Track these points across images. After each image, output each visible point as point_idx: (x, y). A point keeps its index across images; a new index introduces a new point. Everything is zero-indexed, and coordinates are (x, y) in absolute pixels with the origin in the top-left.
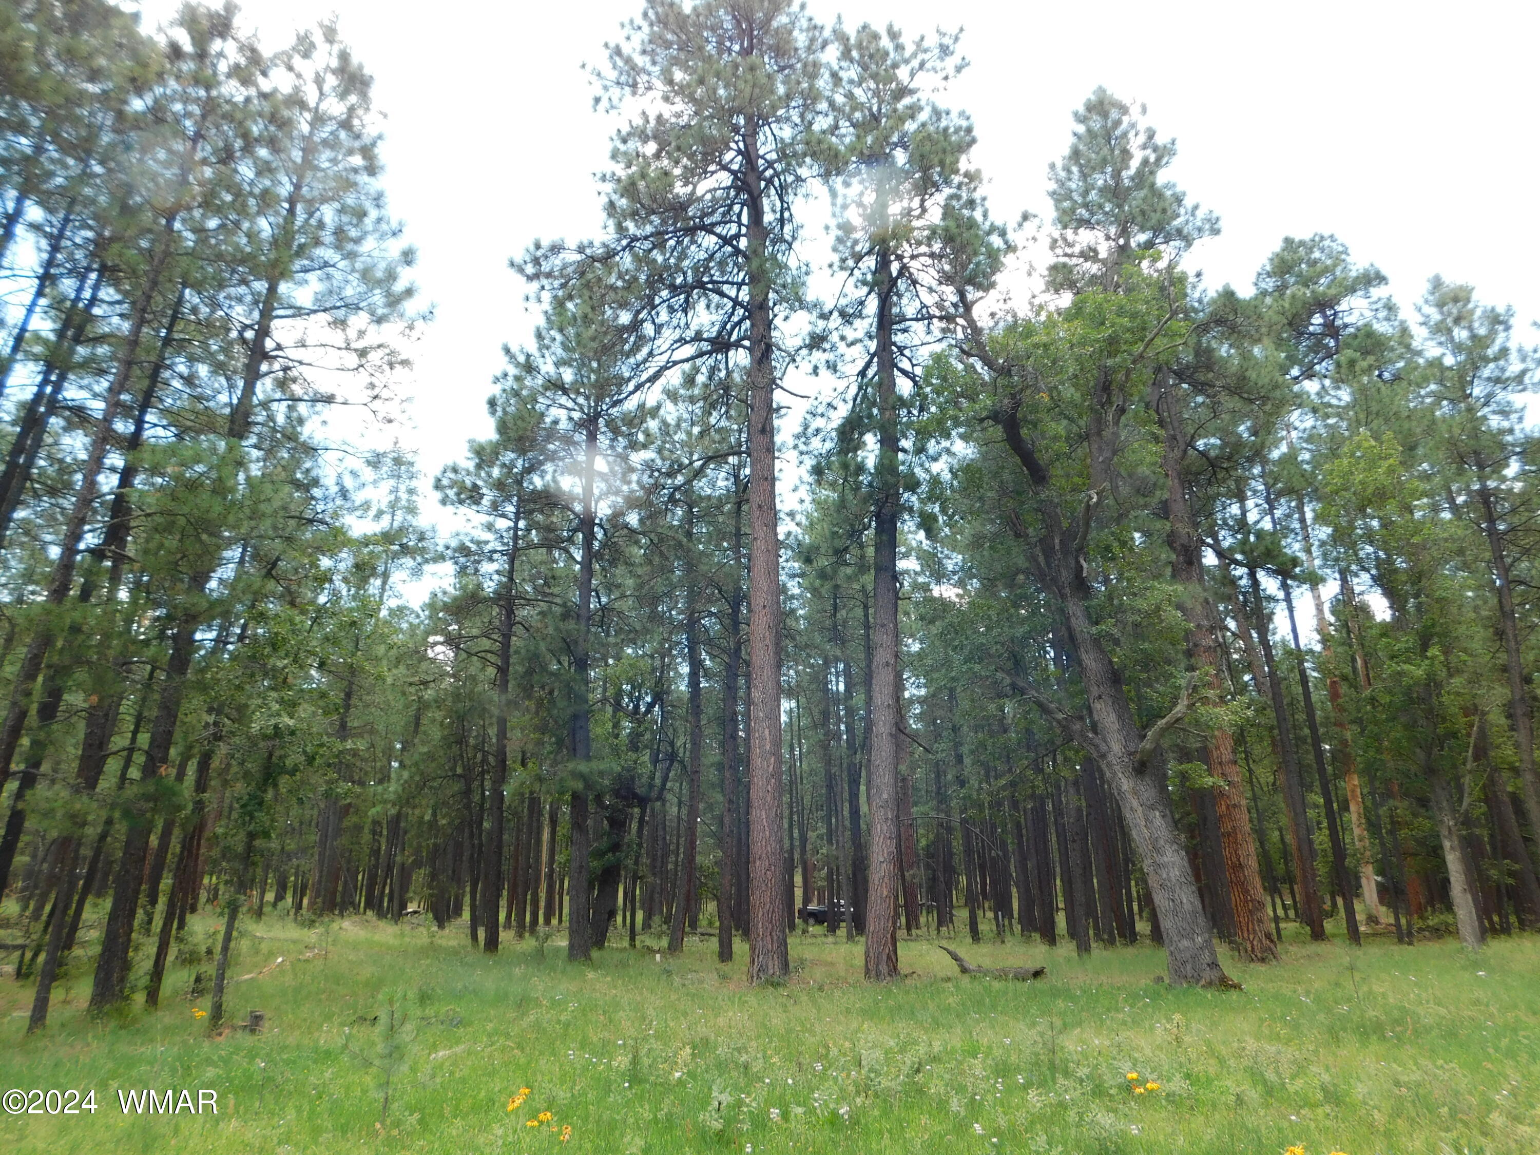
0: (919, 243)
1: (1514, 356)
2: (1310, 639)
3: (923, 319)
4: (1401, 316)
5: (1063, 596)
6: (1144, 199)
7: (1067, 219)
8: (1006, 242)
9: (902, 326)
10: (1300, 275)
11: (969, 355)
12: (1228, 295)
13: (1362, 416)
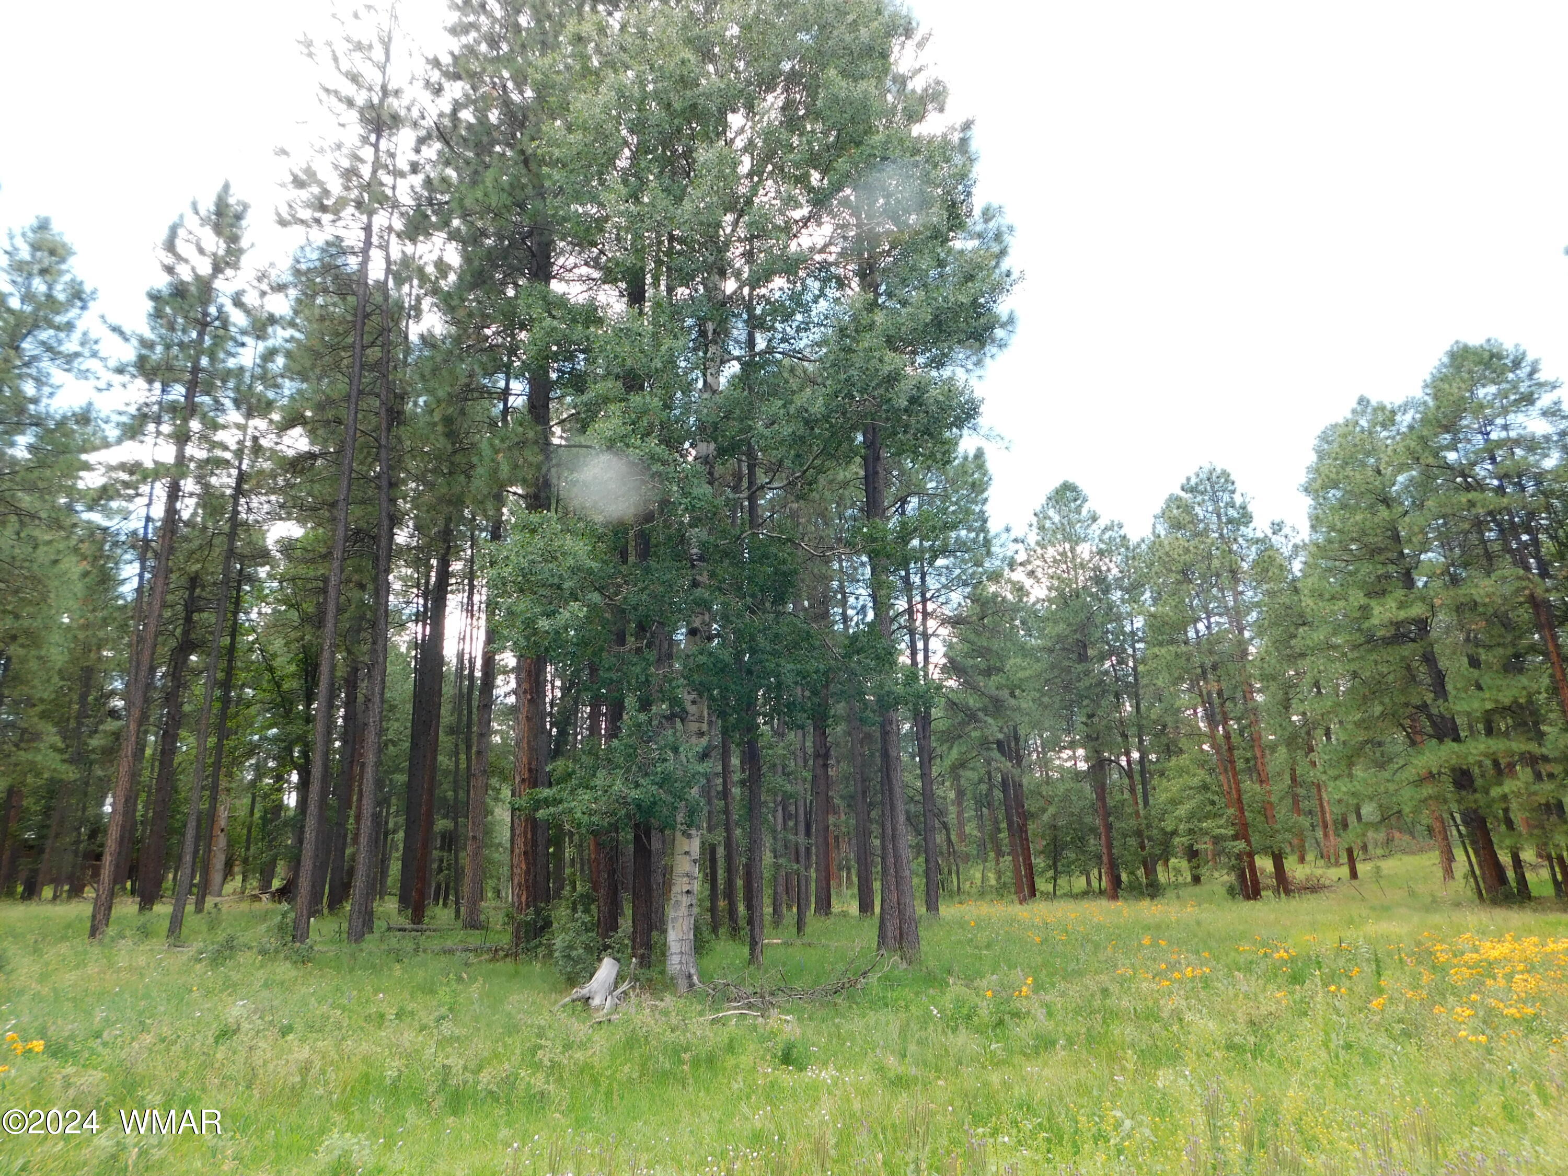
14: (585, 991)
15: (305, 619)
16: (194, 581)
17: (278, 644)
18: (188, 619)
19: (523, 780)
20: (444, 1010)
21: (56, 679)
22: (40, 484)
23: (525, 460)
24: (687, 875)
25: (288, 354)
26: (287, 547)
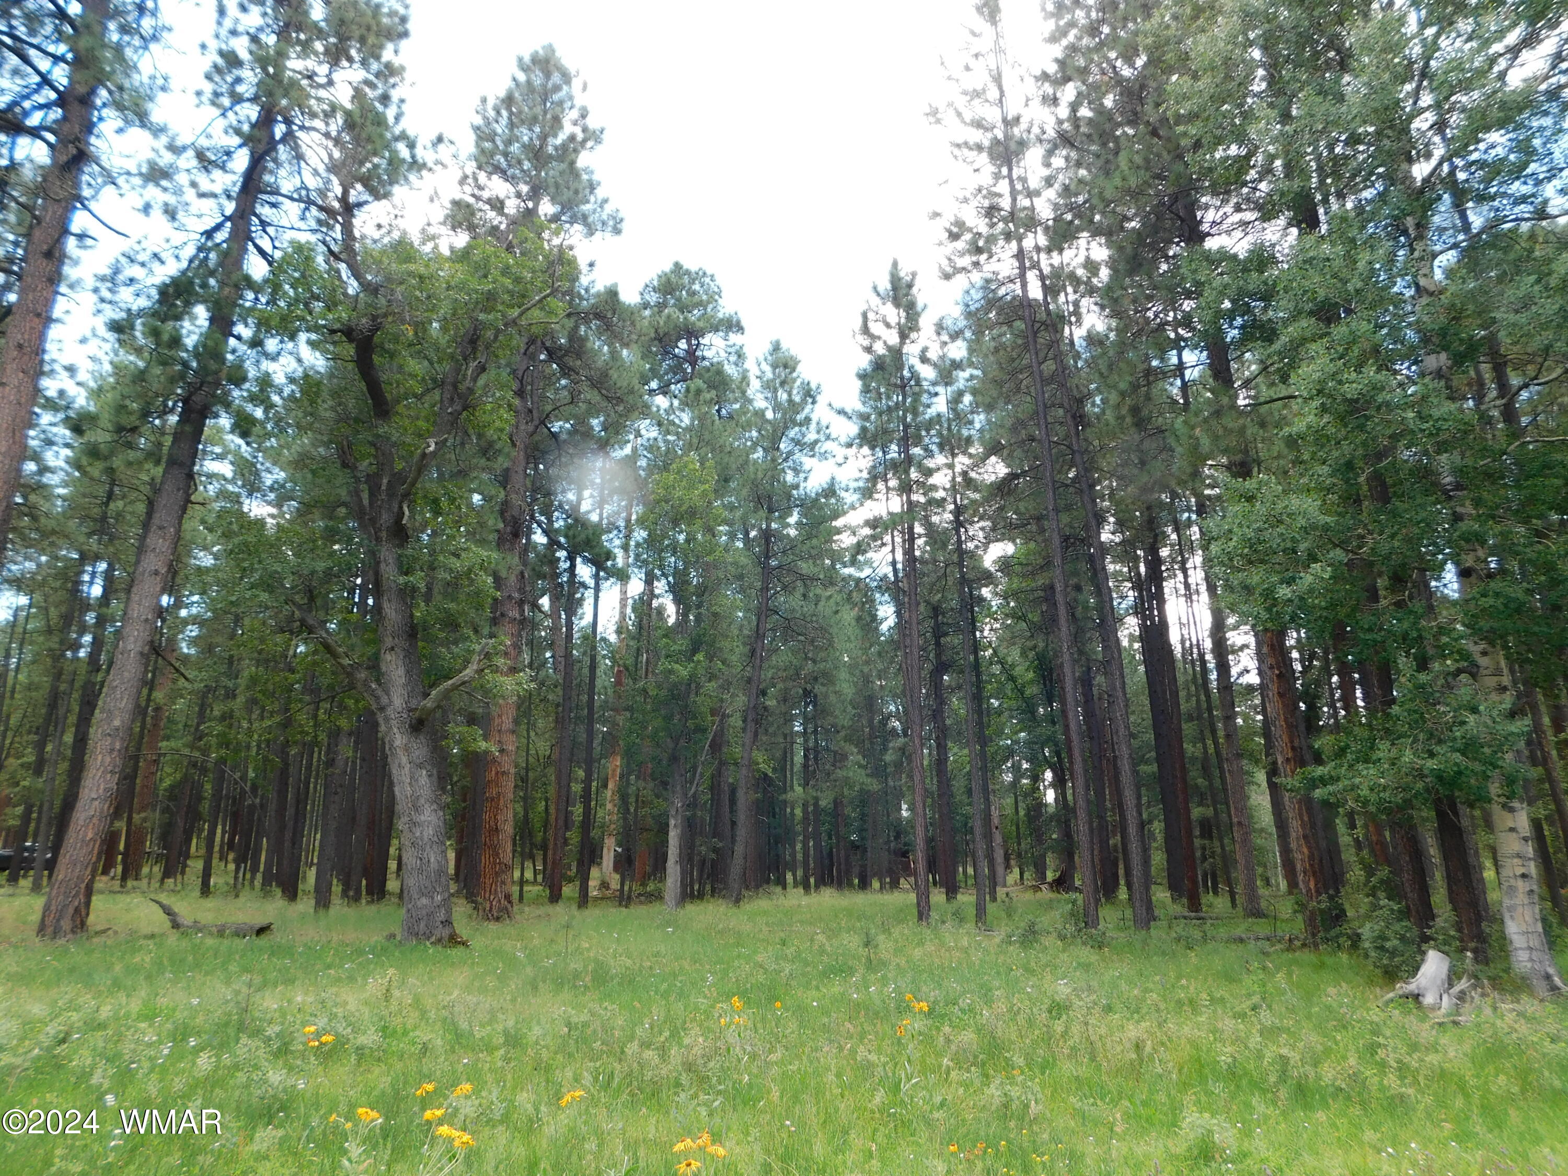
0: (313, 115)
1: (813, 426)
2: (608, 629)
3: (300, 200)
4: (746, 366)
5: (378, 539)
6: (562, 173)
7: (483, 160)
8: (413, 156)
9: (272, 199)
10: (679, 300)
11: (337, 257)
12: (612, 293)
13: (695, 441)
14: (1412, 987)
15: (1035, 629)
16: (936, 610)
17: (1014, 655)
18: (938, 644)
19: (1288, 760)
20: (1256, 999)
21: (849, 708)
22: (813, 552)
23: (1225, 428)
24: (1519, 856)
25: (974, 392)
26: (1005, 564)
